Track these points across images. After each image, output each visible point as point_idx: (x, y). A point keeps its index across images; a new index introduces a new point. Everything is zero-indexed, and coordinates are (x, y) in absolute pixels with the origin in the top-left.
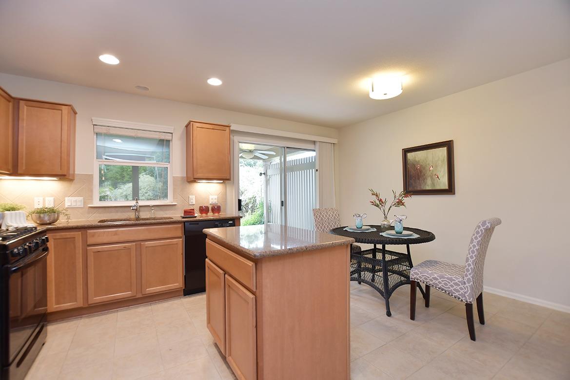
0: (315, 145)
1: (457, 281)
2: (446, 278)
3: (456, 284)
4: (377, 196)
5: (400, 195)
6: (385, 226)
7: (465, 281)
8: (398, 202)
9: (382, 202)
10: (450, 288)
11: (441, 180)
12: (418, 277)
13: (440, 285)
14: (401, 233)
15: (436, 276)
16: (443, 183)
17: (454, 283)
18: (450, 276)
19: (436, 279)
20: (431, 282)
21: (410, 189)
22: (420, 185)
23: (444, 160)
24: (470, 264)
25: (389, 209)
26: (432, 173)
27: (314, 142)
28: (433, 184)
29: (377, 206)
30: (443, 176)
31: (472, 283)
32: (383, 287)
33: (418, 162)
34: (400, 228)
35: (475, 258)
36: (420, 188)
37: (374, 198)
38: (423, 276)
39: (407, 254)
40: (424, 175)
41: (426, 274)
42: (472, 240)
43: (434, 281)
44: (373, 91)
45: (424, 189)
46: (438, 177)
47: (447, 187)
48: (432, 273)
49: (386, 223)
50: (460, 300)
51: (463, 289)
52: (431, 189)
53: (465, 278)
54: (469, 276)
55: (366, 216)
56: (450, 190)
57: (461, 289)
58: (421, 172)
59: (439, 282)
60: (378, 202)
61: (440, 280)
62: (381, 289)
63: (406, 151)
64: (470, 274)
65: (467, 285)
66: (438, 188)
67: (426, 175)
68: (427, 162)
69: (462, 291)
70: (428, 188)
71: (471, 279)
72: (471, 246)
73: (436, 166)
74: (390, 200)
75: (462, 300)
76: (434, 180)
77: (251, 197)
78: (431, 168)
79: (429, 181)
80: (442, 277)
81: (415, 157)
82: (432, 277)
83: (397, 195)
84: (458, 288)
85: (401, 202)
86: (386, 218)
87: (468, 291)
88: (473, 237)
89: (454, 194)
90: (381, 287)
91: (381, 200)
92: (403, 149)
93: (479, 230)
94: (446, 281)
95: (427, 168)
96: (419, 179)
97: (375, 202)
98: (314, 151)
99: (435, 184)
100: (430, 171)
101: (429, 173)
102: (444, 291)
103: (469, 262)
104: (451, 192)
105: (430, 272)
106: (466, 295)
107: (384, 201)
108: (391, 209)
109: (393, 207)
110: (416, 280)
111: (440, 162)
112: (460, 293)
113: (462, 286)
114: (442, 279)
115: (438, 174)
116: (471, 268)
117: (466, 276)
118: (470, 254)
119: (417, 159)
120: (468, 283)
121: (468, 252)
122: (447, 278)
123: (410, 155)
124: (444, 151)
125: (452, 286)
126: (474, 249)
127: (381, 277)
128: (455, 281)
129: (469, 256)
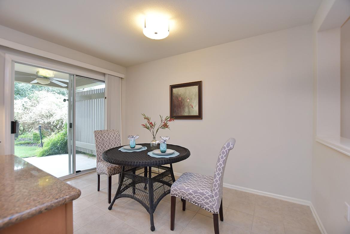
0: (105, 77)
1: (207, 195)
2: (198, 193)
3: (207, 198)
4: (148, 119)
5: (166, 120)
6: (154, 145)
7: (214, 195)
8: (163, 125)
9: (152, 125)
10: (202, 202)
11: (194, 109)
12: (177, 193)
13: (194, 199)
14: (165, 152)
15: (191, 191)
16: (195, 112)
17: (205, 197)
18: (202, 191)
19: (190, 194)
20: (187, 197)
21: (175, 115)
22: (181, 112)
23: (196, 94)
24: (217, 180)
25: (157, 131)
26: (188, 104)
27: (104, 74)
28: (189, 112)
29: (148, 128)
30: (195, 106)
31: (218, 196)
32: (149, 202)
33: (180, 96)
34: (164, 147)
35: (221, 175)
36: (181, 114)
37: (145, 122)
38: (181, 192)
39: (170, 167)
40: (184, 105)
41: (183, 190)
42: (219, 160)
43: (189, 196)
44: (145, 27)
45: (183, 115)
46: (192, 107)
47: (197, 114)
48: (188, 189)
49: (154, 143)
50: (209, 211)
51: (212, 202)
52: (188, 115)
53: (213, 192)
54: (216, 191)
55: (138, 137)
56: (199, 117)
57: (210, 202)
58: (181, 103)
59: (194, 197)
60: (148, 125)
61: (194, 195)
62: (147, 205)
63: (173, 87)
64: (217, 189)
65: (215, 198)
66: (192, 114)
67: (185, 105)
68: (185, 96)
69: (211, 204)
70: (186, 114)
71: (218, 193)
72: (218, 164)
73: (191, 99)
74: (158, 124)
75: (211, 211)
76: (190, 109)
77: (58, 119)
78: (188, 100)
79: (186, 110)
80: (195, 192)
81: (178, 92)
82: (188, 192)
83: (164, 119)
84: (208, 201)
85: (166, 126)
86: (154, 138)
87: (215, 203)
88: (220, 157)
89: (202, 119)
90: (147, 203)
91: (151, 123)
92: (170, 86)
93: (224, 151)
94: (199, 195)
95: (186, 100)
96: (180, 108)
97: (146, 125)
98: (104, 82)
99: (190, 112)
100: (187, 102)
101: (186, 104)
102: (197, 204)
103: (217, 179)
104: (200, 117)
105: (186, 188)
106: (214, 207)
107: (153, 124)
108: (158, 131)
109: (160, 129)
110: (175, 196)
111: (194, 96)
112: (210, 205)
113: (211, 199)
114: (196, 194)
115: (192, 105)
116: (218, 184)
117: (214, 190)
118: (217, 171)
119: (179, 93)
120: (215, 197)
121: (216, 169)
122: (200, 193)
123: (175, 90)
124: (196, 88)
125: (203, 200)
126: (221, 167)
127: (147, 193)
128: (206, 195)
129: (216, 173)
